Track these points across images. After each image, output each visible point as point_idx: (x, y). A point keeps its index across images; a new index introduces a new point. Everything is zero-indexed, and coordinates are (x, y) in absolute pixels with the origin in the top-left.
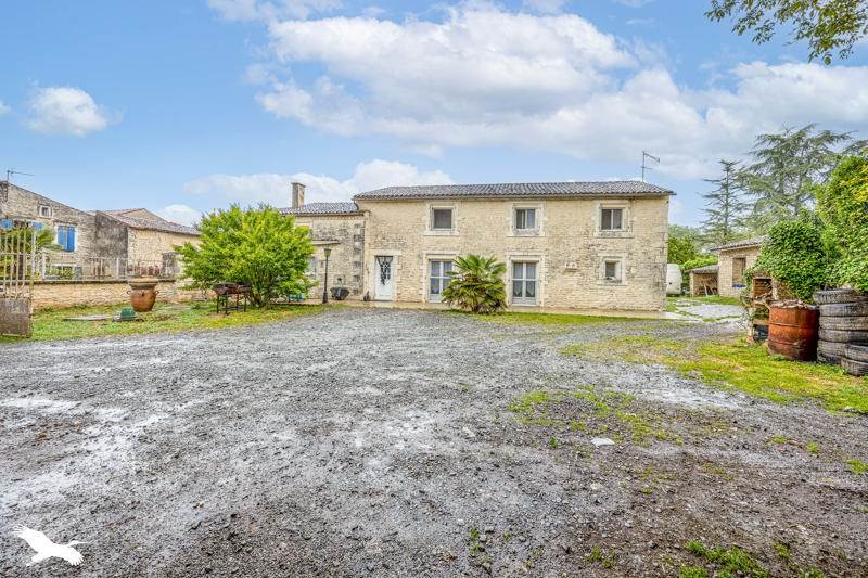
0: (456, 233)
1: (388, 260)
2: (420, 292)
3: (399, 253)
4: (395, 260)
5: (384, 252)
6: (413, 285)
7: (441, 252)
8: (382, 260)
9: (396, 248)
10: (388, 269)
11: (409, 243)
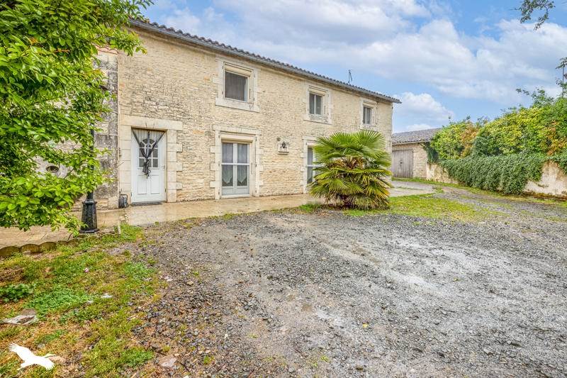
0: (256, 108)
1: (154, 136)
2: (212, 184)
3: (177, 125)
4: (171, 137)
5: (151, 123)
6: (201, 175)
7: (239, 130)
8: (143, 136)
9: (171, 117)
10: (153, 151)
11: (194, 112)
